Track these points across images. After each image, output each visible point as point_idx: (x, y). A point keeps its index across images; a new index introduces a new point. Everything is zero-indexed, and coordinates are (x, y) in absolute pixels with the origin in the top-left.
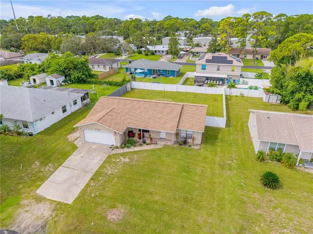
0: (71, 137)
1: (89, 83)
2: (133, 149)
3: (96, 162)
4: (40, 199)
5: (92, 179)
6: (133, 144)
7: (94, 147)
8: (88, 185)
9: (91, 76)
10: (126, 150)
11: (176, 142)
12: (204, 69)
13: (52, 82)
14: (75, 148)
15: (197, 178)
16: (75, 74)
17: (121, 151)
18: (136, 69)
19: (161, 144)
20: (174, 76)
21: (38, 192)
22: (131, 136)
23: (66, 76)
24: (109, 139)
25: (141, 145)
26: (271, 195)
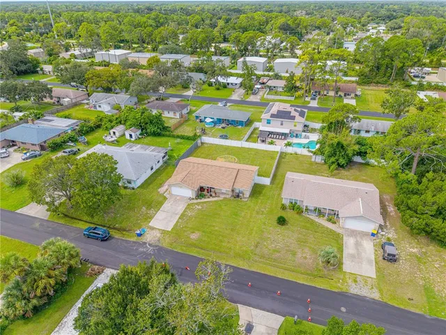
0: (162, 190)
1: (164, 136)
2: (203, 200)
3: (181, 208)
4: (153, 228)
5: (180, 218)
6: (204, 196)
7: (178, 198)
8: (177, 222)
9: (165, 128)
10: (199, 201)
11: (232, 196)
12: (269, 122)
13: (131, 136)
14: (165, 198)
15: (241, 219)
16: (151, 129)
17: (195, 201)
18: (205, 118)
19: (222, 197)
20: (242, 126)
21: (150, 224)
22: (202, 191)
23: (142, 130)
24: (189, 193)
25: (209, 197)
26: (280, 229)
